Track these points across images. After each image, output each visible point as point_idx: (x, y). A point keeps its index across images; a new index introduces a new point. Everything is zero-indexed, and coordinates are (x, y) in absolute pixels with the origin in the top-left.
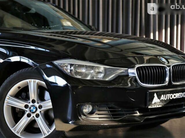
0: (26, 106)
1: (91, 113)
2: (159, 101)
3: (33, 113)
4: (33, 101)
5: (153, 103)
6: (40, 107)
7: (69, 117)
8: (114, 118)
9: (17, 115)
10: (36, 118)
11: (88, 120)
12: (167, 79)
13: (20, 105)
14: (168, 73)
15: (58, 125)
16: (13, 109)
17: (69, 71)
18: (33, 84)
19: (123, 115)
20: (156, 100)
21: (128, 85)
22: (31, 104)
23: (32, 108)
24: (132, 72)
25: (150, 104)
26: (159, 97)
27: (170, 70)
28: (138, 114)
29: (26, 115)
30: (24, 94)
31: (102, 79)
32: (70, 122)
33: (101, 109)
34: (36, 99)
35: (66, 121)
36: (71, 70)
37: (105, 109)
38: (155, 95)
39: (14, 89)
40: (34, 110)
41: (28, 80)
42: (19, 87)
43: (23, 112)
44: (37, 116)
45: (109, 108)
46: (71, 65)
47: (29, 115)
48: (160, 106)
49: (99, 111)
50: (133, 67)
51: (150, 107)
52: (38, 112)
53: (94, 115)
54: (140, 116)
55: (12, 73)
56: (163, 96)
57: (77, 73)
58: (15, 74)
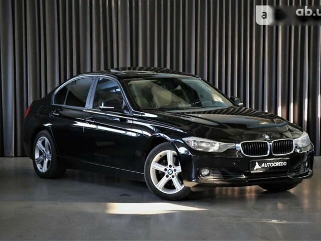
0: (166, 170)
1: (208, 175)
2: (260, 167)
3: (170, 174)
4: (170, 166)
5: (255, 169)
6: (175, 170)
7: (193, 176)
8: (225, 179)
9: (159, 175)
10: (172, 179)
11: (205, 180)
12: (268, 152)
13: (161, 168)
14: (269, 147)
15: (187, 184)
16: (157, 171)
17: (193, 145)
18: (170, 154)
19: (232, 177)
20: (257, 166)
21: (236, 156)
22: (169, 168)
23: (169, 171)
24: (239, 146)
25: (253, 170)
26: (260, 165)
27: (270, 145)
28: (244, 177)
29: (165, 176)
30: (164, 161)
31: (217, 151)
32: (194, 180)
33: (215, 172)
34: (172, 165)
35: (190, 180)
36: (194, 145)
37: (218, 172)
38: (257, 163)
39: (157, 158)
40: (171, 173)
41: (166, 151)
42: (161, 156)
43: (163, 174)
44: (173, 177)
45: (221, 172)
46: (195, 141)
47: (167, 176)
48: (261, 172)
49: (213, 173)
50: (239, 143)
51: (252, 172)
52: (173, 174)
53: (210, 177)
54: (245, 178)
55: (156, 146)
56: (263, 164)
57: (199, 147)
58: (156, 148)
